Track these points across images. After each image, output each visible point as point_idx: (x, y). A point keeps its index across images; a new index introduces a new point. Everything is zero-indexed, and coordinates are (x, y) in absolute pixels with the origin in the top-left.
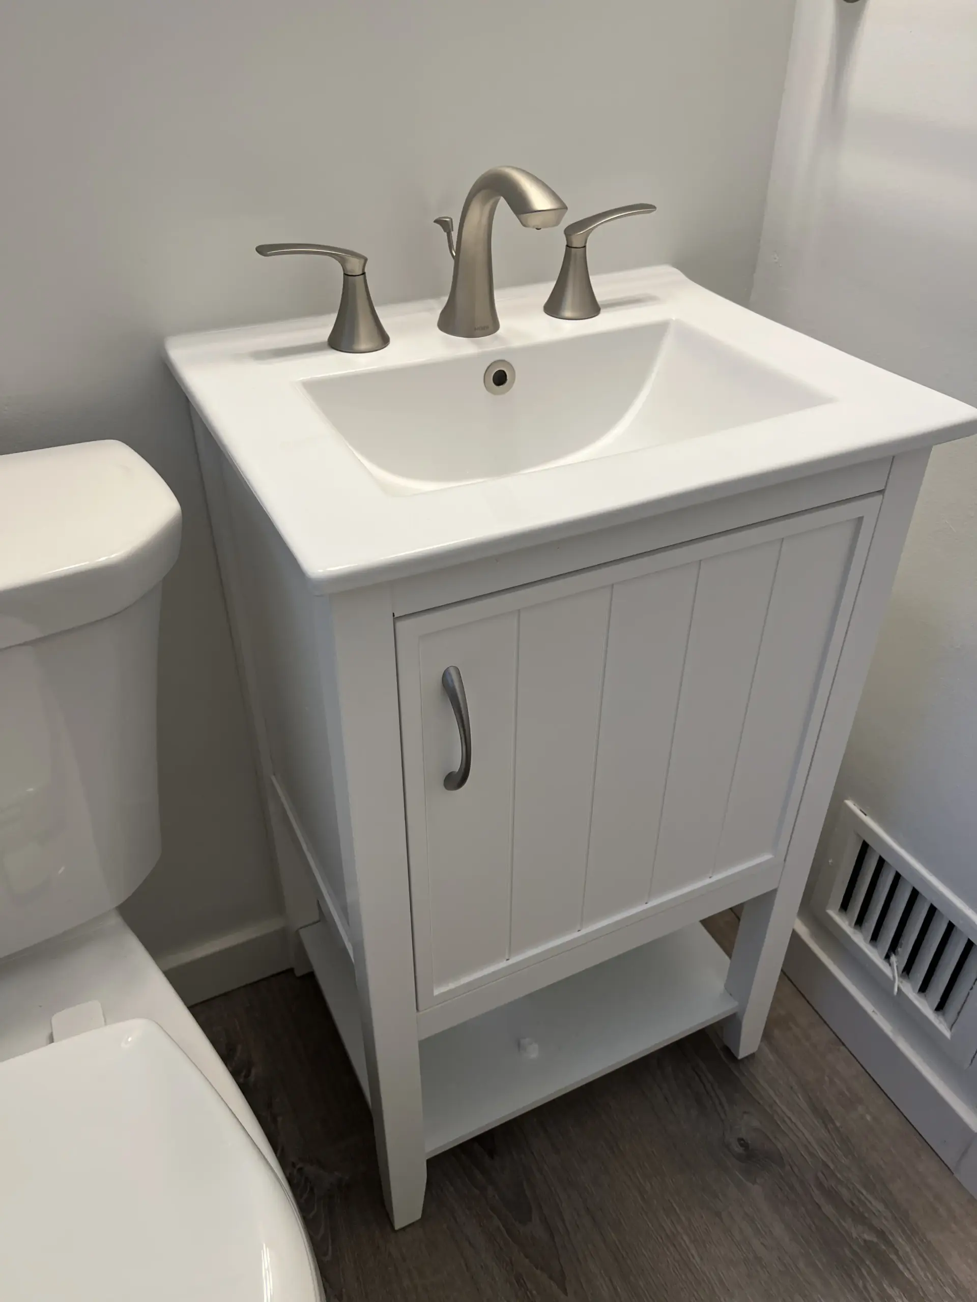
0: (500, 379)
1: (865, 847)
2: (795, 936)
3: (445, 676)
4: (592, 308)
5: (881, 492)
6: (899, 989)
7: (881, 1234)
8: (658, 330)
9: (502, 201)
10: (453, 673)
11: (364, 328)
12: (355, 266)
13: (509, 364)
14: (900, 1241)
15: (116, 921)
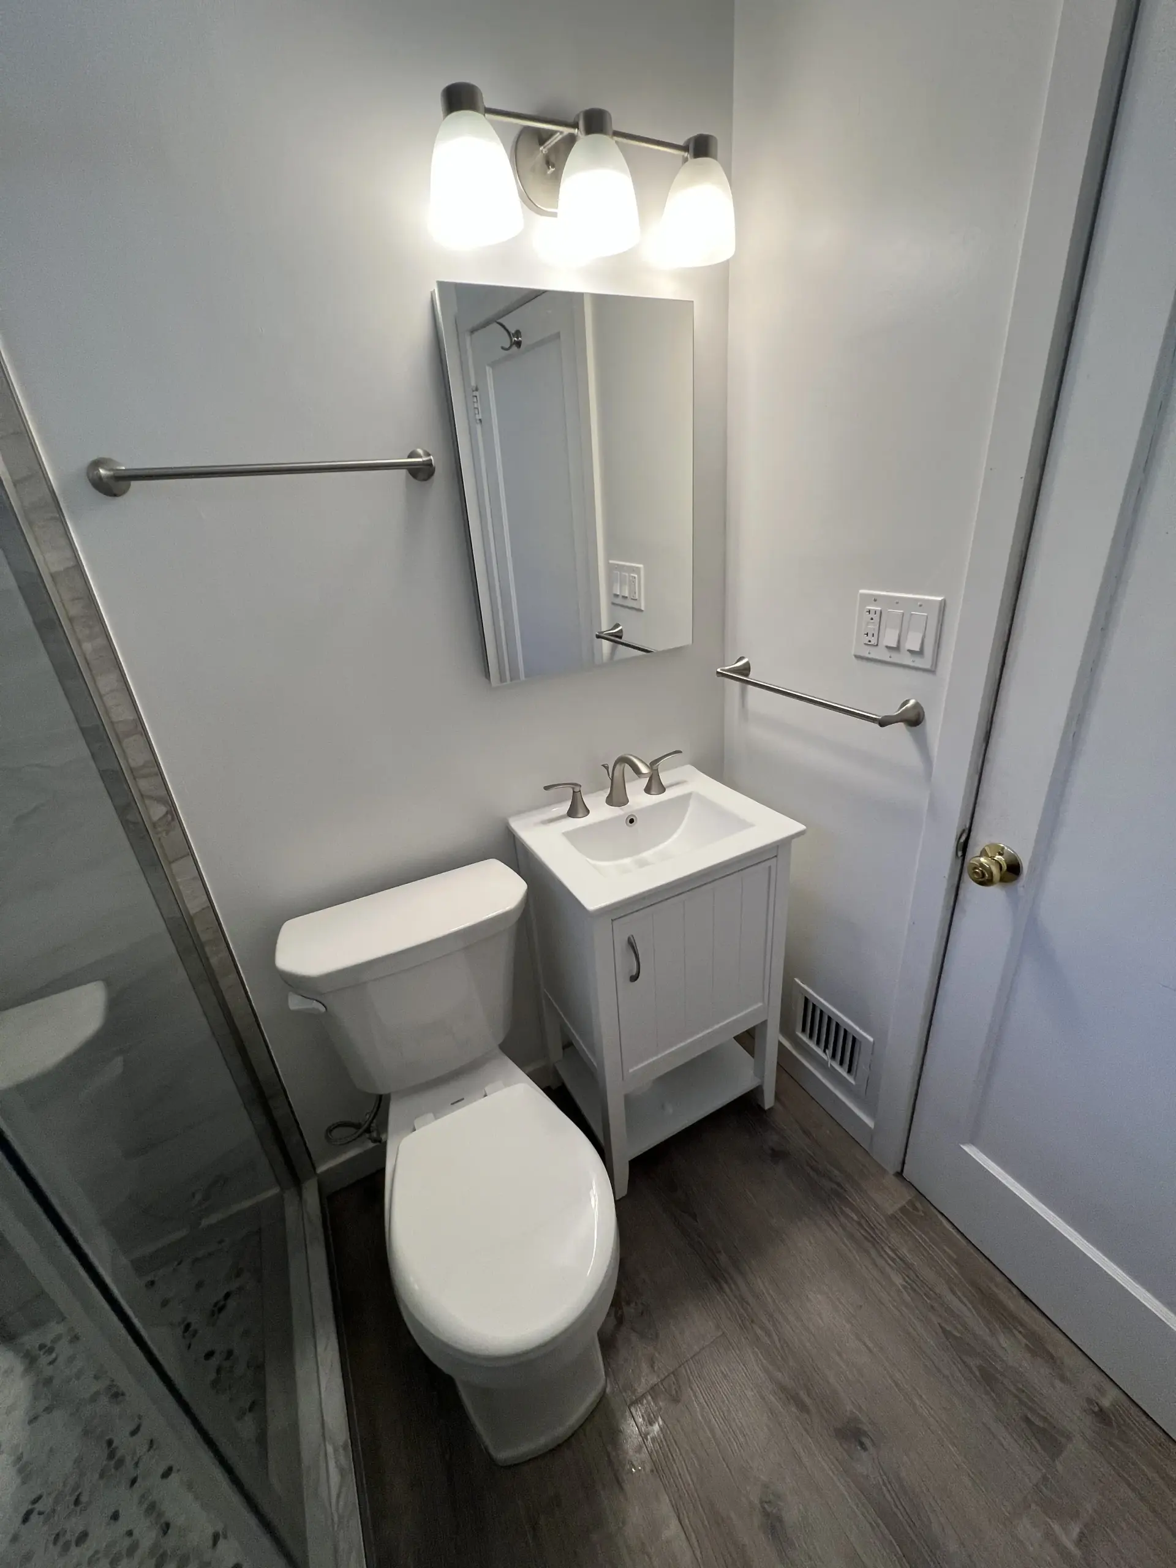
0: (632, 821)
1: (806, 1000)
2: (780, 1044)
3: (629, 939)
4: (662, 789)
5: (776, 856)
6: (831, 1065)
7: (839, 1184)
8: (687, 797)
9: (627, 765)
10: (632, 938)
11: (581, 810)
12: (577, 789)
13: (634, 816)
14: (848, 1186)
15: (498, 1051)
